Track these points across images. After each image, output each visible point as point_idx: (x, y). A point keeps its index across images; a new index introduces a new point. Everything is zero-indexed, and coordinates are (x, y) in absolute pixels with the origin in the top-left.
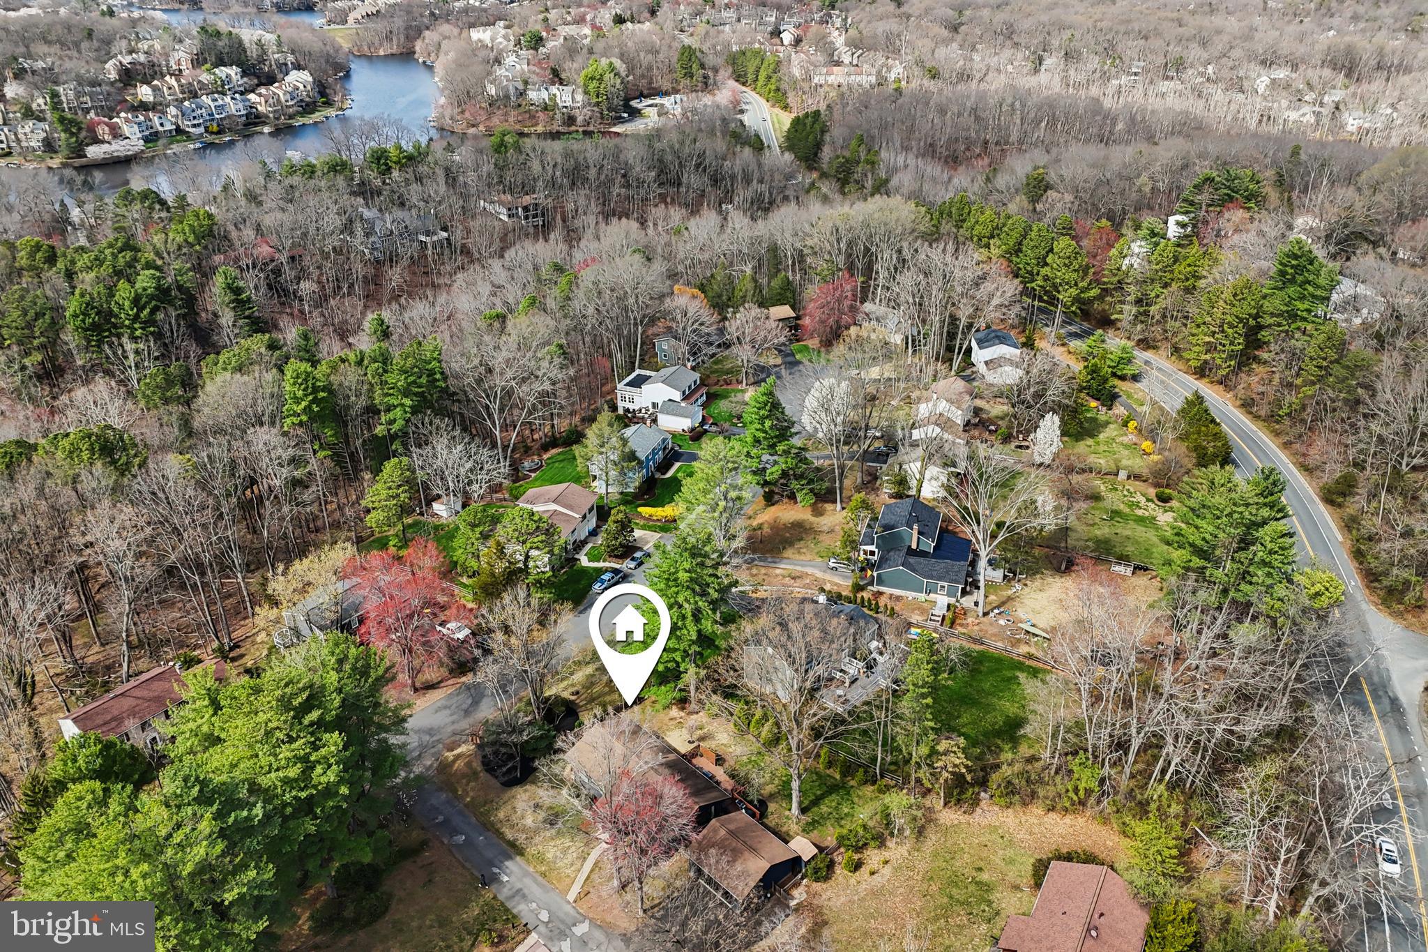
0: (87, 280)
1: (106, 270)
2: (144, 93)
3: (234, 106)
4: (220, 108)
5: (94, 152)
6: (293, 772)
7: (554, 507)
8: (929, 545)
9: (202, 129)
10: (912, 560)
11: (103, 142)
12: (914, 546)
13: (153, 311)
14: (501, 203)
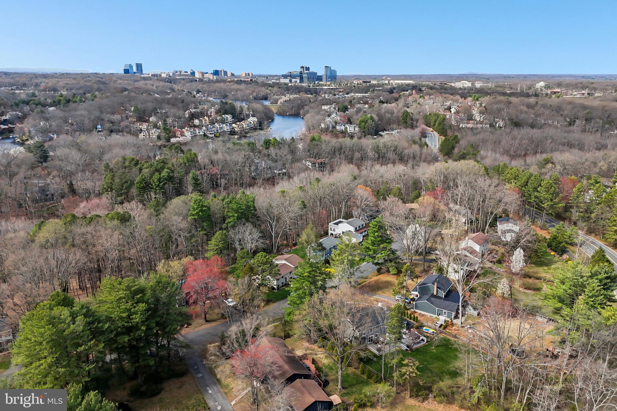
0: (146, 171)
1: (153, 169)
2: (196, 122)
3: (226, 128)
4: (221, 128)
5: (173, 140)
6: (124, 315)
7: (284, 262)
8: (442, 294)
9: (213, 135)
10: (432, 299)
11: (177, 137)
12: (435, 294)
13: (164, 184)
14: (309, 161)
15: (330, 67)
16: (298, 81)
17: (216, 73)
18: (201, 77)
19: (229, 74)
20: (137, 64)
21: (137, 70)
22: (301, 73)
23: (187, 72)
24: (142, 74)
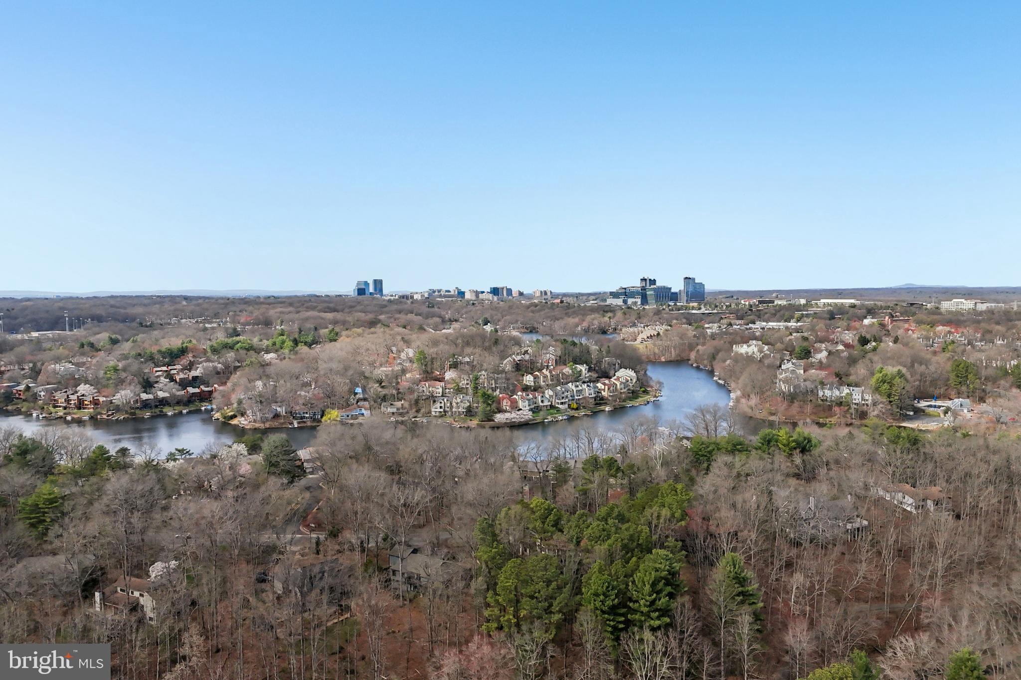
2: (529, 379)
3: (588, 391)
11: (505, 411)
15: (694, 279)
16: (639, 301)
17: (495, 291)
18: (474, 298)
19: (515, 293)
20: (375, 281)
21: (375, 289)
22: (644, 289)
23: (449, 291)
24: (382, 295)
